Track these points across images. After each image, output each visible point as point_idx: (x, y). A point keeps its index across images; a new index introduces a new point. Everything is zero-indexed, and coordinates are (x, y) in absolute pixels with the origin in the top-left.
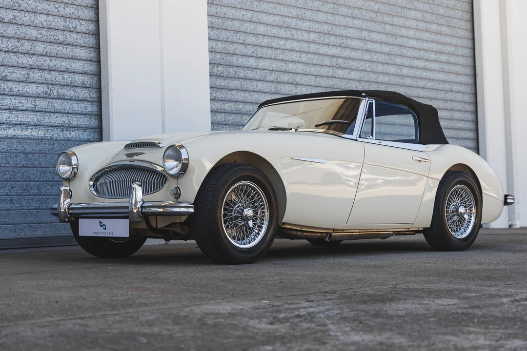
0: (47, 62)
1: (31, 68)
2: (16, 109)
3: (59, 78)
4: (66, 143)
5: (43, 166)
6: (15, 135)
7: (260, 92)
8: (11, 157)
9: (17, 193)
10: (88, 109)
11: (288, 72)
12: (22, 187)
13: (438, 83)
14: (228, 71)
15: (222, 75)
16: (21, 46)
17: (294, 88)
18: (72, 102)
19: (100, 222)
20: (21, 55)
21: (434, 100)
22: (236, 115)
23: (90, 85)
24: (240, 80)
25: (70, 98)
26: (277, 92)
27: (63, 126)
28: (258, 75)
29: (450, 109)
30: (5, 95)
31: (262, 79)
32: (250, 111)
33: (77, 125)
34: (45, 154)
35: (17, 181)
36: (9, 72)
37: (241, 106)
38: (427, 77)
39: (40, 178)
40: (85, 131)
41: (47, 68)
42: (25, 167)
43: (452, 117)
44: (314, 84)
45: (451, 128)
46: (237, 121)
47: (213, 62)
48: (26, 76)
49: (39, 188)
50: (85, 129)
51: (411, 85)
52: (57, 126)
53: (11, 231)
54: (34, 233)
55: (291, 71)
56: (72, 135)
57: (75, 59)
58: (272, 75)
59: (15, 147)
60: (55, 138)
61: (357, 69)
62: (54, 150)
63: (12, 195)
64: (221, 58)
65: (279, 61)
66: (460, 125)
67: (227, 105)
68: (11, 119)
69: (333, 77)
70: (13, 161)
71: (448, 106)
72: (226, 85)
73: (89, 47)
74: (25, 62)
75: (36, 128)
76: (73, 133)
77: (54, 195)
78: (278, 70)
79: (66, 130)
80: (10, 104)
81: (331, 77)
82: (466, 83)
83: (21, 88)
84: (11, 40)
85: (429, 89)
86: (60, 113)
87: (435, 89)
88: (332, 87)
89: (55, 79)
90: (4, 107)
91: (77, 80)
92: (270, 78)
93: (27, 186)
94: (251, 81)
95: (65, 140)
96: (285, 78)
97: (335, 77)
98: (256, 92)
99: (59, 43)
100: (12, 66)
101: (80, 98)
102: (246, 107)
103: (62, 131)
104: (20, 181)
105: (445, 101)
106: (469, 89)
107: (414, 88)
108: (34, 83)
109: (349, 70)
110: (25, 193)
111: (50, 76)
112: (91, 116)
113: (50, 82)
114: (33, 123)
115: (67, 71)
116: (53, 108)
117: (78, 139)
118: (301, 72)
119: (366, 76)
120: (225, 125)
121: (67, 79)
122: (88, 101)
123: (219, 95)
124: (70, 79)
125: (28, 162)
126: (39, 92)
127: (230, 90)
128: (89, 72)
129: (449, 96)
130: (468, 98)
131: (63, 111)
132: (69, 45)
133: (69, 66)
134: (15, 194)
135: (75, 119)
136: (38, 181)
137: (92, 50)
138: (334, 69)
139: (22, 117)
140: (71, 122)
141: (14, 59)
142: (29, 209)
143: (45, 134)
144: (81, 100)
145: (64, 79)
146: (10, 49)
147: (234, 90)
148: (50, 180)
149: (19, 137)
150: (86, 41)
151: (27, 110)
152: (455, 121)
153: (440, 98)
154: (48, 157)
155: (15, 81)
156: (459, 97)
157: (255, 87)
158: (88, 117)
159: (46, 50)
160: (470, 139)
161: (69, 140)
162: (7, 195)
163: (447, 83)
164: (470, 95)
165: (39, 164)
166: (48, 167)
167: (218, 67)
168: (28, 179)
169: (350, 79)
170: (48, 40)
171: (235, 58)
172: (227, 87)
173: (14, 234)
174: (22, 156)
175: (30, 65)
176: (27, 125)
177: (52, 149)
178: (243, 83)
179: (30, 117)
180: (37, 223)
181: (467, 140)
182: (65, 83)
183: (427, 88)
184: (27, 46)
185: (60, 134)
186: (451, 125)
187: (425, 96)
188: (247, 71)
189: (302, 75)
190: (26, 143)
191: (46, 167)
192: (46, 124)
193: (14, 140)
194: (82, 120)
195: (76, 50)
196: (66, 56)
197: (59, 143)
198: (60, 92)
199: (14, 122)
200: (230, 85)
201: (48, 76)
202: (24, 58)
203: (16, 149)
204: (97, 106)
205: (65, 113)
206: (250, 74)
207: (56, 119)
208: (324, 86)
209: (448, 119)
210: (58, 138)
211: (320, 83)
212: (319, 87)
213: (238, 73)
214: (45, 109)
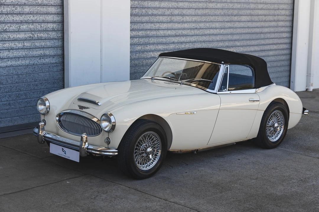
0: (31, 18)
1: (21, 22)
2: (12, 49)
3: (38, 27)
4: (42, 66)
5: (28, 81)
6: (12, 65)
7: (161, 22)
8: (9, 78)
9: (13, 99)
10: (56, 44)
11: (179, 8)
12: (16, 95)
13: (271, 5)
14: (142, 11)
15: (138, 14)
16: (15, 9)
17: (182, 18)
18: (46, 41)
19: (63, 149)
20: (15, 15)
21: (267, 16)
22: (145, 38)
23: (57, 29)
24: (149, 16)
25: (45, 38)
26: (171, 21)
27: (41, 56)
28: (160, 12)
29: (277, 20)
30: (5, 41)
31: (162, 14)
32: (154, 35)
33: (49, 54)
34: (29, 74)
35: (13, 92)
36: (8, 27)
37: (148, 32)
38: (264, 2)
39: (26, 89)
40: (54, 57)
41: (31, 21)
42: (17, 83)
43: (278, 25)
44: (194, 14)
45: (276, 32)
46: (146, 42)
47: (133, 6)
48: (19, 28)
49: (26, 95)
50: (53, 56)
51: (254, 8)
52: (37, 57)
53: (9, 121)
54: (23, 122)
55: (180, 7)
56: (46, 61)
57: (48, 14)
58: (168, 11)
59: (11, 72)
60: (35, 64)
61: (221, 1)
62: (35, 71)
63: (10, 101)
64: (138, 3)
65: (173, 2)
66: (282, 29)
67: (140, 33)
68: (9, 55)
69: (206, 8)
70: (11, 80)
71: (276, 19)
72: (140, 20)
73: (57, 6)
74: (18, 19)
75: (24, 59)
76: (46, 60)
77: (35, 98)
78: (172, 7)
79: (43, 58)
80: (9, 46)
81: (205, 8)
82: (288, 3)
83: (15, 36)
84: (9, 6)
85: (265, 9)
86: (39, 48)
87: (269, 9)
88: (205, 14)
89: (36, 28)
90: (5, 48)
91: (50, 27)
92: (168, 13)
93: (19, 95)
94: (155, 16)
95: (42, 64)
96: (176, 12)
97: (208, 8)
98: (158, 22)
99: (38, 5)
100: (10, 23)
101: (51, 38)
102: (152, 32)
103: (40, 59)
104: (14, 92)
105: (274, 16)
106: (289, 7)
107: (255, 10)
108: (23, 31)
109: (216, 3)
110: (17, 99)
111: (33, 26)
112: (58, 48)
113: (33, 30)
114: (23, 56)
115: (44, 22)
116: (35, 46)
117: (49, 63)
118: (187, 7)
119: (227, 6)
120: (139, 45)
121: (43, 27)
122: (56, 39)
123: (136, 27)
124: (45, 27)
125: (20, 80)
126: (27, 37)
127: (143, 23)
128: (56, 21)
129: (277, 12)
130: (288, 12)
131: (41, 47)
132: (45, 5)
133: (44, 19)
134: (12, 100)
135: (48, 51)
136: (25, 91)
137: (59, 7)
138: (207, 3)
139: (16, 54)
140: (46, 53)
141: (11, 18)
142: (20, 108)
143: (29, 62)
144: (52, 39)
145: (41, 27)
146: (9, 12)
147: (145, 22)
148: (33, 89)
149: (14, 65)
150: (55, 2)
151: (19, 49)
152: (279, 28)
153: (271, 14)
154: (31, 76)
155: (12, 31)
156: (283, 12)
157: (158, 19)
158: (56, 48)
159: (31, 10)
160: (287, 38)
161: (44, 64)
162: (7, 101)
163: (276, 4)
164: (289, 10)
165: (26, 81)
166: (31, 82)
167: (136, 9)
168: (20, 90)
169: (216, 9)
170: (32, 4)
171: (146, 3)
172: (140, 22)
173: (11, 123)
174: (16, 76)
175: (21, 21)
176: (19, 58)
177: (34, 70)
178: (151, 18)
179: (21, 53)
180: (24, 116)
181: (285, 39)
182: (42, 30)
183: (264, 9)
184: (19, 9)
185: (39, 61)
186: (276, 30)
187: (262, 14)
188: (153, 10)
189: (187, 9)
190: (18, 69)
191: (30, 82)
192: (30, 56)
193: (11, 68)
194: (52, 51)
195: (49, 8)
196: (43, 13)
197: (38, 66)
198: (39, 35)
199: (11, 57)
200: (142, 20)
201: (31, 26)
202: (17, 17)
203: (12, 73)
204: (61, 41)
205: (42, 48)
206: (155, 12)
207: (36, 53)
208: (200, 14)
209: (275, 27)
210: (38, 64)
211: (198, 13)
212: (197, 15)
213: (148, 12)
214: (30, 47)
